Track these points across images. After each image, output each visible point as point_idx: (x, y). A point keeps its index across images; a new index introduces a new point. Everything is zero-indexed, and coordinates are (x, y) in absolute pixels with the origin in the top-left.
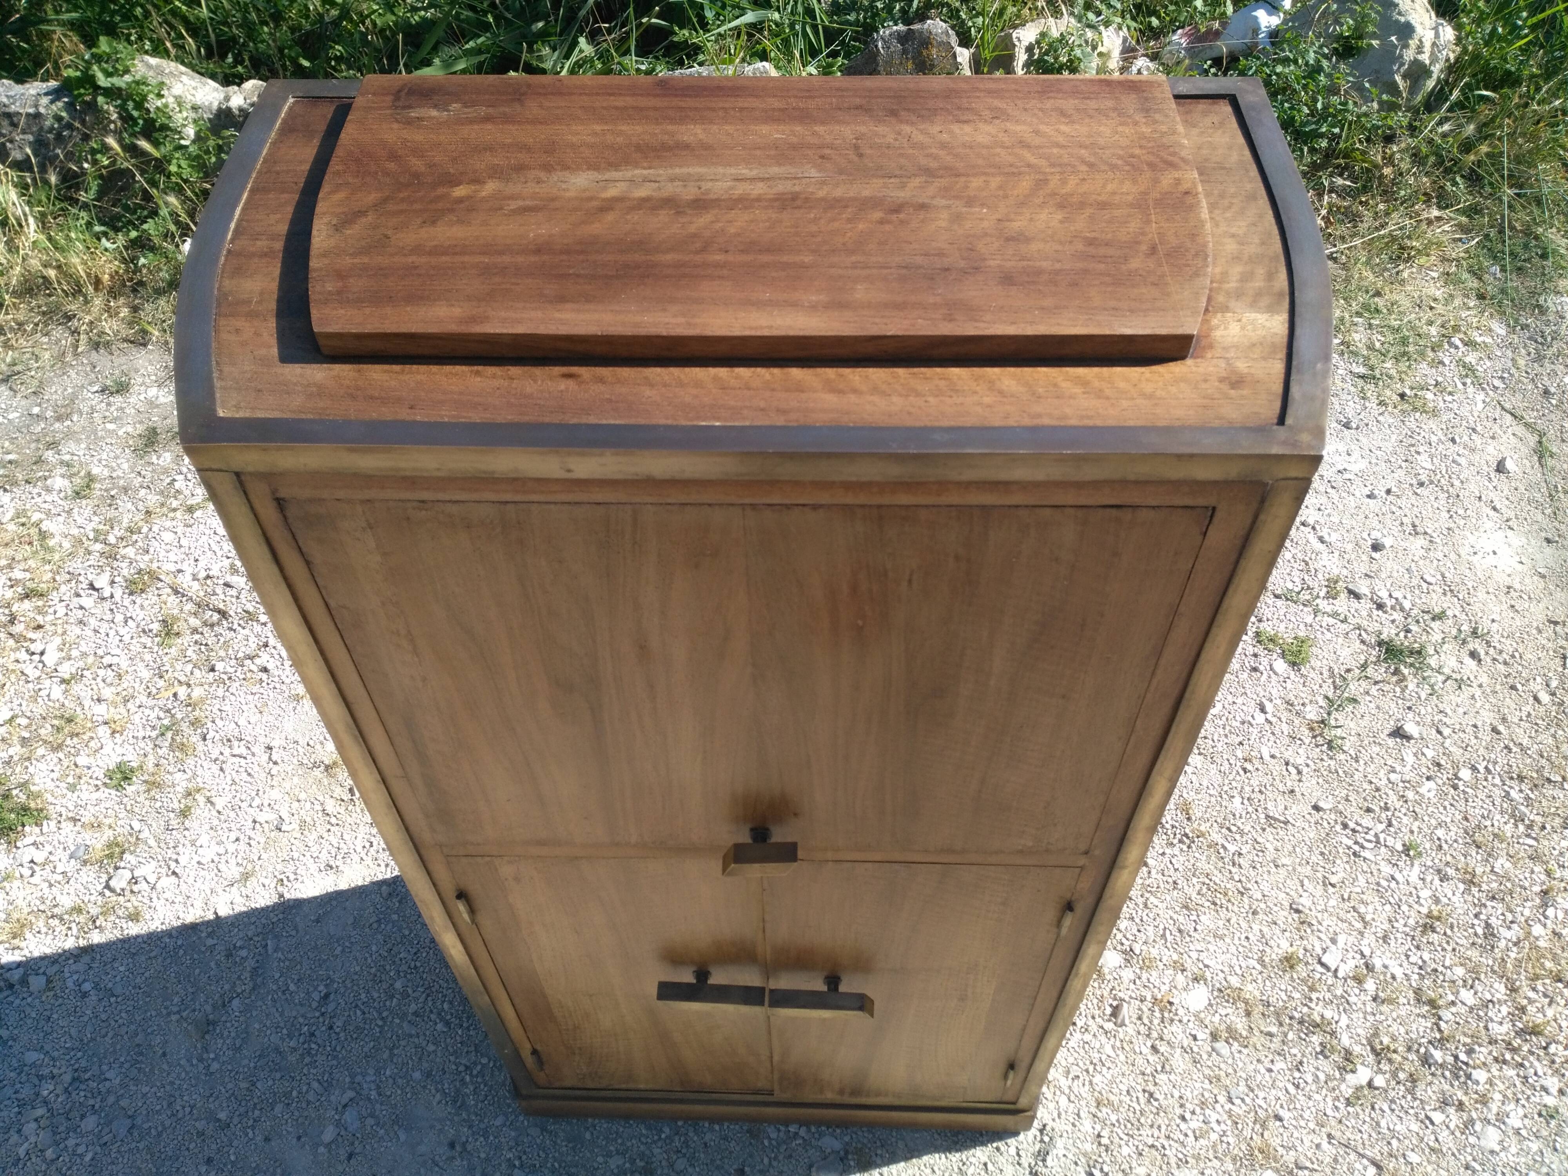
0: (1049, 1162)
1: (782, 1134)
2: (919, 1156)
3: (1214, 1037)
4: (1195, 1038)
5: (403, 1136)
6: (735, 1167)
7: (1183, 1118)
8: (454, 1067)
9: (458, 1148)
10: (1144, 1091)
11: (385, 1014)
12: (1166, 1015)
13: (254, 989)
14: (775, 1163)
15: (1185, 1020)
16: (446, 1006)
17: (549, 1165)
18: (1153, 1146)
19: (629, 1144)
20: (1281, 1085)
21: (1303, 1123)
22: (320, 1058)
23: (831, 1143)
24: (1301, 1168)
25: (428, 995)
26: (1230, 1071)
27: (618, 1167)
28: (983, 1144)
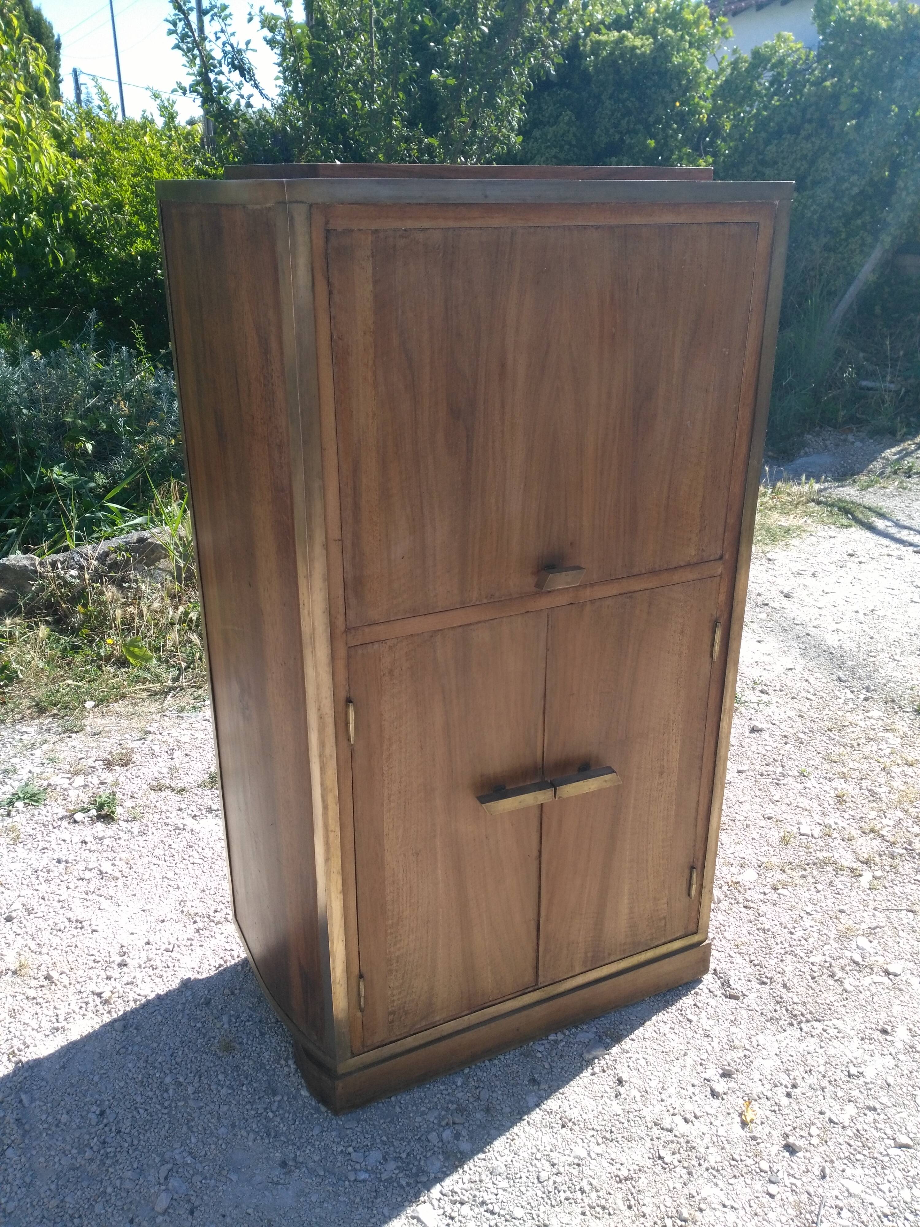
0: (733, 986)
1: (547, 1046)
2: (649, 1019)
3: (775, 889)
4: (765, 894)
5: (234, 1178)
6: (526, 1079)
7: (791, 933)
8: (253, 1112)
9: (291, 1163)
10: (758, 929)
11: (166, 1104)
12: (739, 888)
13: (23, 1136)
14: (554, 1065)
15: (752, 887)
16: (221, 1077)
17: (378, 1141)
18: (786, 953)
19: (436, 1100)
20: (830, 896)
21: (857, 909)
22: (122, 1157)
23: (585, 1034)
24: (874, 929)
25: (200, 1077)
26: (797, 900)
27: (436, 1118)
28: (685, 995)
